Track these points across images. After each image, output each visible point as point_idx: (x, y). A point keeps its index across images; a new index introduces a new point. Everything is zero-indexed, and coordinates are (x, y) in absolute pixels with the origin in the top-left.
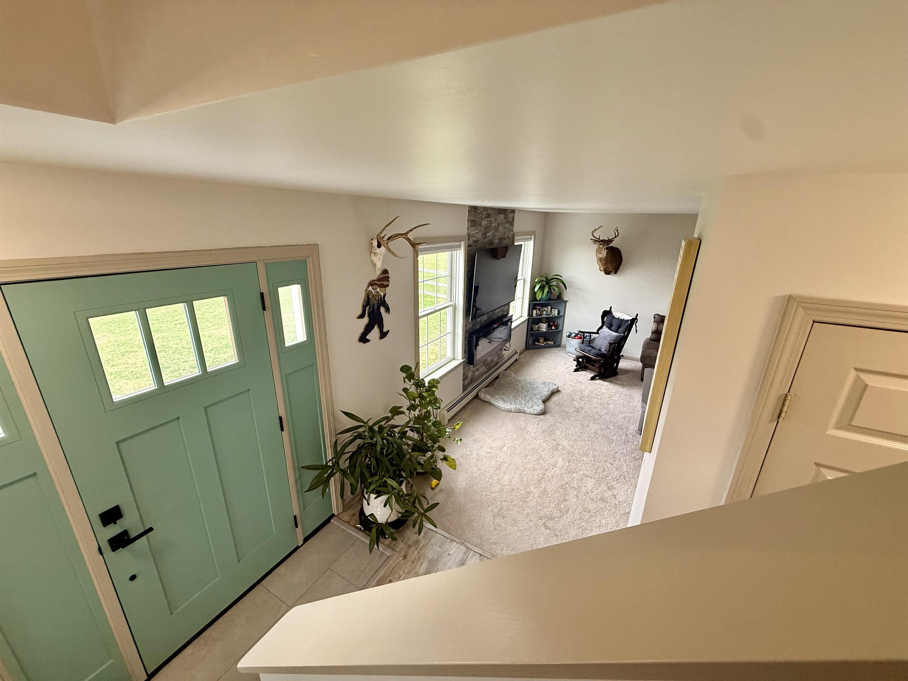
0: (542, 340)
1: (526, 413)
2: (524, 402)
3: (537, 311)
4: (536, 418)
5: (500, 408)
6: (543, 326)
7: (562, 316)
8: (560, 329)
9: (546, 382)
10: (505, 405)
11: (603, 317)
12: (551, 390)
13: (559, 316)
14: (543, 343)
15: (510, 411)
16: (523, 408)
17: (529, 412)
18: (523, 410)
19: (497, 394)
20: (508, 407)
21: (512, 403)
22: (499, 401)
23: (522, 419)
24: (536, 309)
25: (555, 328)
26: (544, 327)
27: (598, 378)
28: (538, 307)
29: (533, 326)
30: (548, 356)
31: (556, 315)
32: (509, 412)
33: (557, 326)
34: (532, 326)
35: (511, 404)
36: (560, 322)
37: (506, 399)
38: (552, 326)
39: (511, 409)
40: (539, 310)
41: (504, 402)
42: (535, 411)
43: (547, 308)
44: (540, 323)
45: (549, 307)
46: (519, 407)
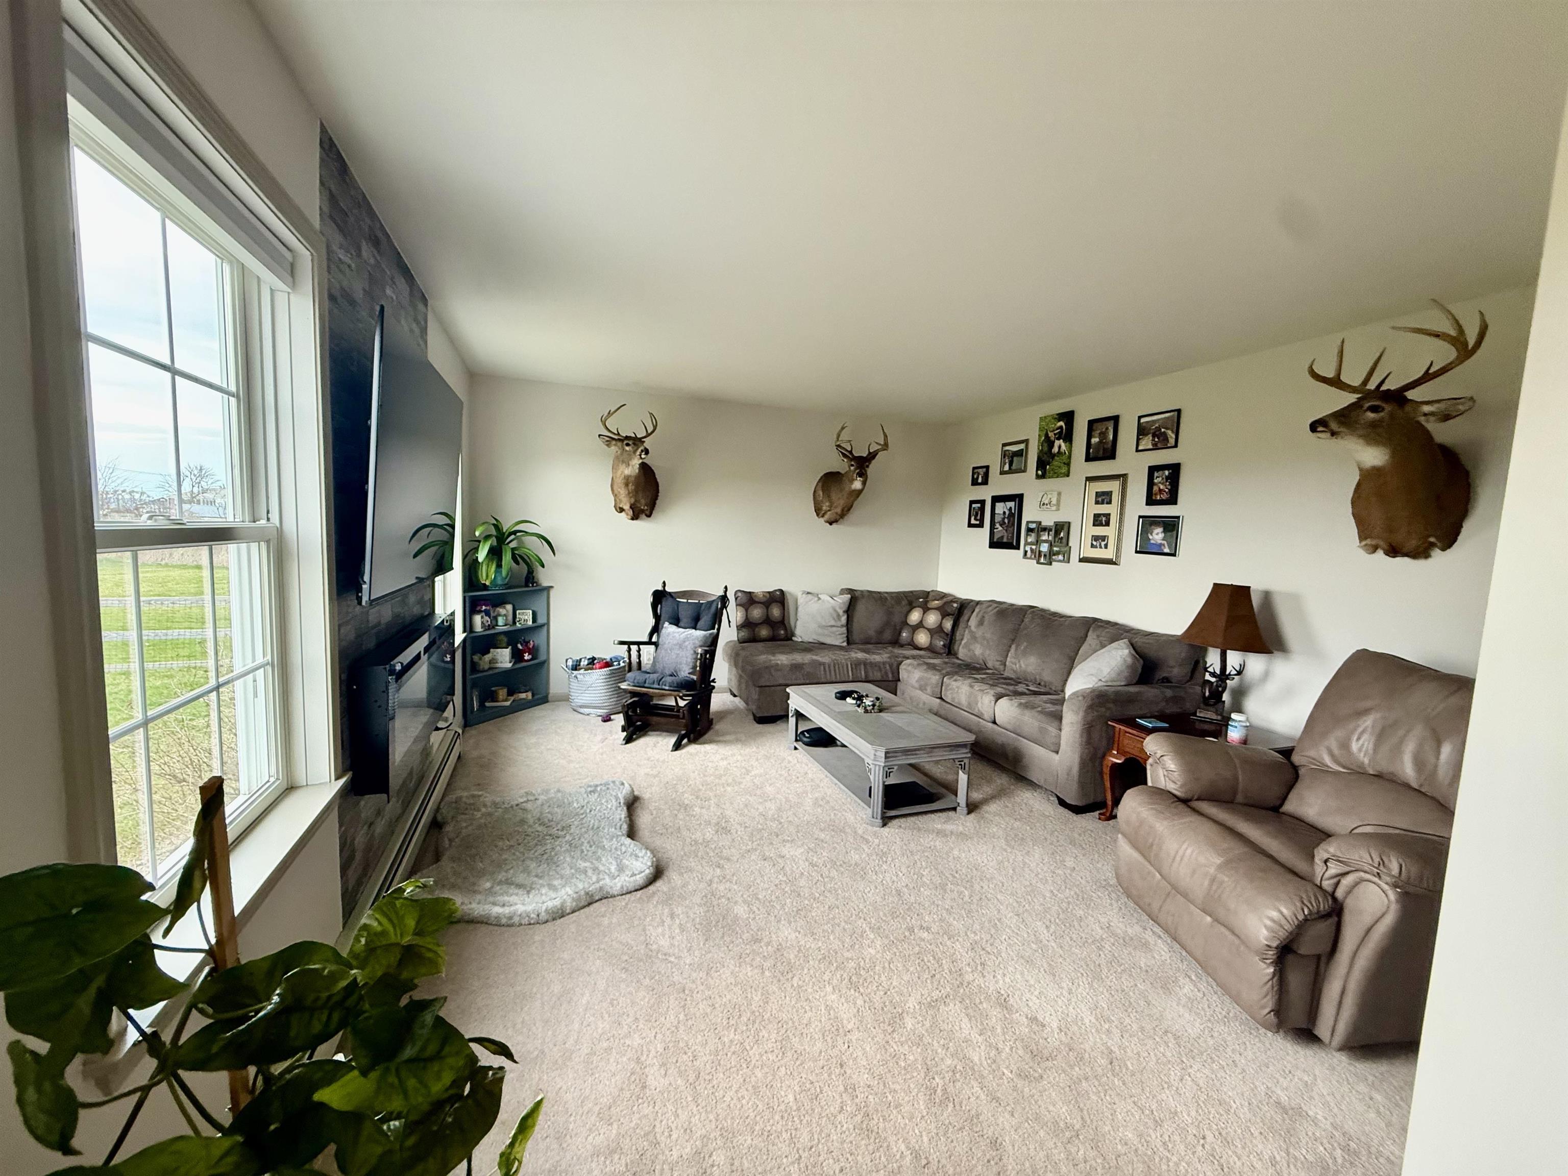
0: (502, 693)
1: (613, 896)
2: (587, 864)
3: (482, 617)
4: (650, 898)
5: (516, 920)
6: (502, 656)
7: (542, 626)
8: (542, 658)
9: (597, 786)
10: (536, 899)
11: (654, 607)
12: (622, 801)
13: (535, 625)
14: (506, 700)
15: (559, 914)
16: (598, 882)
17: (622, 887)
18: (601, 888)
19: (482, 874)
20: (550, 904)
21: (556, 883)
22: (506, 898)
23: (614, 920)
24: (480, 612)
25: (530, 657)
26: (503, 658)
27: (685, 741)
28: (484, 608)
29: (476, 658)
30: (535, 728)
31: (530, 623)
32: (554, 919)
33: (534, 652)
34: (472, 659)
35: (552, 887)
36: (537, 640)
37: (521, 878)
38: (523, 652)
39: (562, 904)
40: (487, 613)
41: (528, 892)
42: (638, 876)
43: (505, 608)
44: (492, 650)
45: (509, 607)
46: (586, 885)
